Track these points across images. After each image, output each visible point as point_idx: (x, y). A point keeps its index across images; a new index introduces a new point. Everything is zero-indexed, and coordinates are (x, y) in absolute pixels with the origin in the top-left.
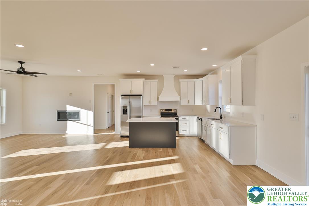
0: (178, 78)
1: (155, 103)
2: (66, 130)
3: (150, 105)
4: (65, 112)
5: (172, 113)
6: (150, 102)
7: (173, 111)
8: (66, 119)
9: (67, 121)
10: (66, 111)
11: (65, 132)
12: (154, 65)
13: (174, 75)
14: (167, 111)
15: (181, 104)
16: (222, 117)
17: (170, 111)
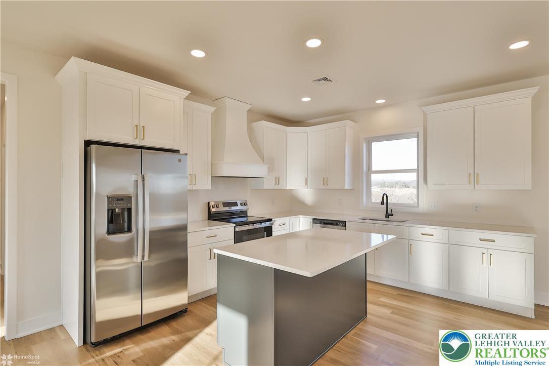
1: (205, 184)
3: (190, 187)
5: (237, 212)
6: (192, 178)
7: (238, 208)
14: (227, 209)
15: (265, 188)
16: (392, 215)
17: (232, 208)
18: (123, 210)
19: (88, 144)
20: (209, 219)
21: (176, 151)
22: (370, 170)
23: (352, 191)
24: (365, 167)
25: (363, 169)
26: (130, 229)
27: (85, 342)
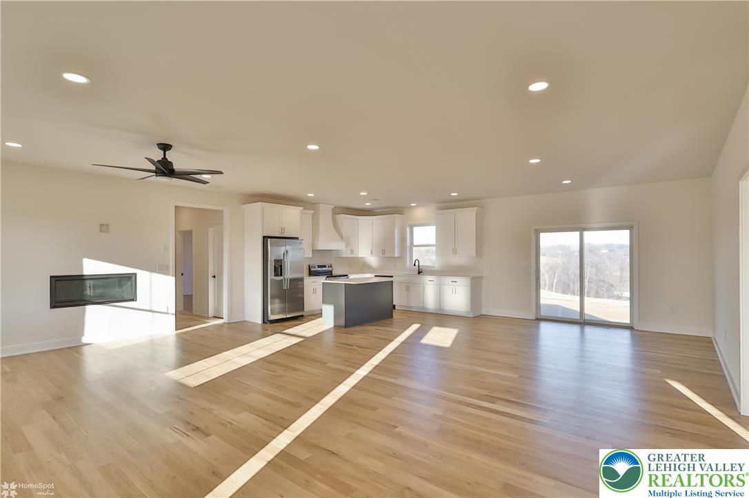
0: (338, 210)
1: (308, 254)
2: (82, 333)
4: (81, 278)
5: (326, 271)
7: (327, 268)
8: (81, 301)
9: (85, 305)
10: (83, 276)
11: (81, 340)
13: (334, 206)
14: (320, 269)
15: (343, 256)
16: (422, 272)
17: (324, 269)
18: (279, 266)
19: (264, 237)
20: (310, 274)
21: (298, 238)
22: (412, 245)
23: (401, 258)
24: (408, 244)
25: (406, 244)
26: (281, 275)
27: (264, 322)
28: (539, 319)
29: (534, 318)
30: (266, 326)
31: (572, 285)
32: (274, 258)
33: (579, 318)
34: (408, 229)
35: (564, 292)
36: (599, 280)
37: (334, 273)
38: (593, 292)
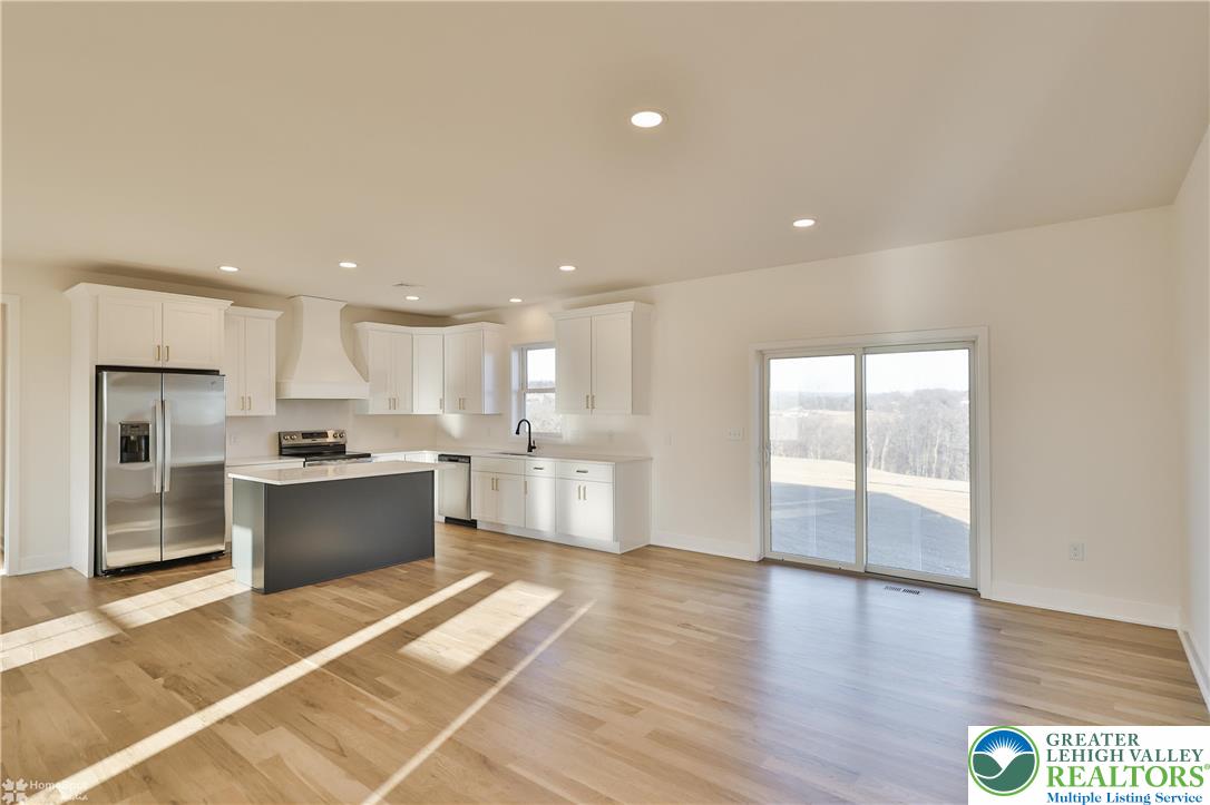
0: (358, 314)
1: (270, 409)
3: (242, 414)
5: (327, 446)
6: (245, 401)
7: (330, 439)
12: (354, 266)
13: (344, 305)
14: (308, 441)
15: (370, 413)
16: (534, 447)
17: (319, 441)
18: (139, 438)
19: (100, 369)
20: (281, 454)
21: (215, 372)
22: (524, 388)
23: (500, 416)
24: (515, 384)
25: (511, 387)
26: (147, 459)
27: (96, 574)
28: (766, 562)
29: (756, 560)
30: (100, 583)
31: (911, 456)
32: (123, 418)
33: (853, 562)
34: (515, 357)
35: (900, 470)
36: (955, 449)
37: (350, 450)
38: (946, 469)
